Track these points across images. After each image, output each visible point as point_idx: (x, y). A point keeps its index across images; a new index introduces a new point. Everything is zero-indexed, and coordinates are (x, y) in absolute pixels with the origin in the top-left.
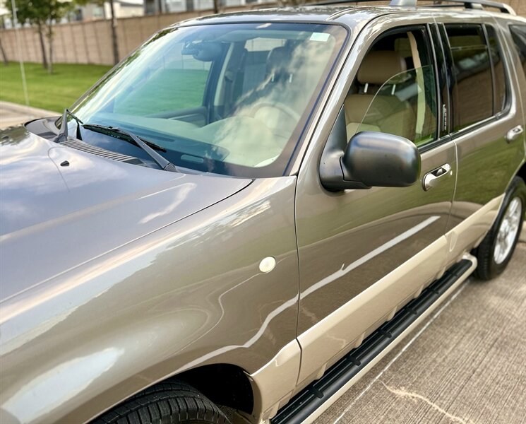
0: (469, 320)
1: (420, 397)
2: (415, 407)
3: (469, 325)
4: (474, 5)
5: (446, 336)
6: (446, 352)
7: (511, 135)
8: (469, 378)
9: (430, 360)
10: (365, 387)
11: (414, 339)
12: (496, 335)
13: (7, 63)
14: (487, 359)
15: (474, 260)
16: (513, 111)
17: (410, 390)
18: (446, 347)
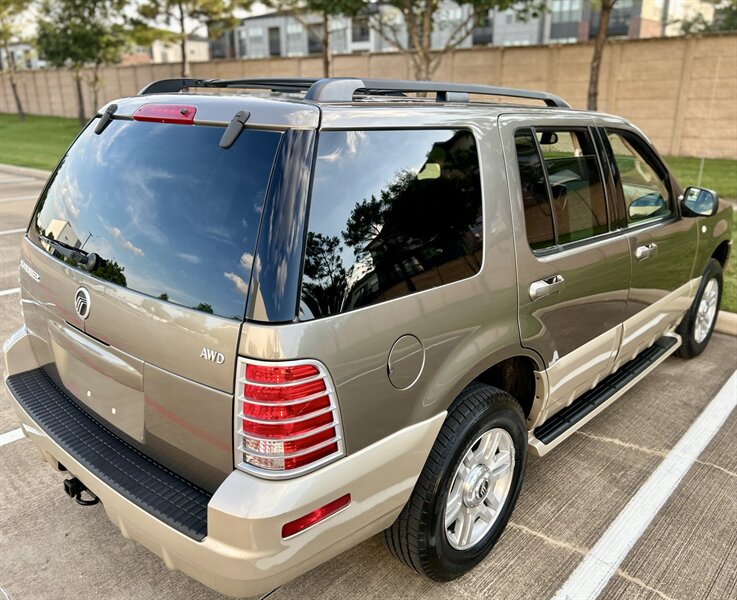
13: (22, 116)
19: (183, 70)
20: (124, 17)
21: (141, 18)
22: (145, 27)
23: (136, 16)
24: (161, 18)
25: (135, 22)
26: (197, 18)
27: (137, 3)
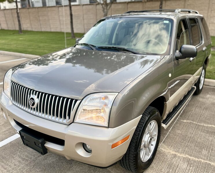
0: (196, 104)
1: (190, 121)
2: (189, 123)
3: (196, 105)
5: (191, 109)
6: (193, 112)
7: (204, 49)
8: (201, 116)
9: (189, 114)
10: (175, 121)
11: (183, 110)
12: (204, 107)
14: (203, 112)
15: (195, 87)
16: (203, 42)
17: (187, 120)
18: (192, 111)
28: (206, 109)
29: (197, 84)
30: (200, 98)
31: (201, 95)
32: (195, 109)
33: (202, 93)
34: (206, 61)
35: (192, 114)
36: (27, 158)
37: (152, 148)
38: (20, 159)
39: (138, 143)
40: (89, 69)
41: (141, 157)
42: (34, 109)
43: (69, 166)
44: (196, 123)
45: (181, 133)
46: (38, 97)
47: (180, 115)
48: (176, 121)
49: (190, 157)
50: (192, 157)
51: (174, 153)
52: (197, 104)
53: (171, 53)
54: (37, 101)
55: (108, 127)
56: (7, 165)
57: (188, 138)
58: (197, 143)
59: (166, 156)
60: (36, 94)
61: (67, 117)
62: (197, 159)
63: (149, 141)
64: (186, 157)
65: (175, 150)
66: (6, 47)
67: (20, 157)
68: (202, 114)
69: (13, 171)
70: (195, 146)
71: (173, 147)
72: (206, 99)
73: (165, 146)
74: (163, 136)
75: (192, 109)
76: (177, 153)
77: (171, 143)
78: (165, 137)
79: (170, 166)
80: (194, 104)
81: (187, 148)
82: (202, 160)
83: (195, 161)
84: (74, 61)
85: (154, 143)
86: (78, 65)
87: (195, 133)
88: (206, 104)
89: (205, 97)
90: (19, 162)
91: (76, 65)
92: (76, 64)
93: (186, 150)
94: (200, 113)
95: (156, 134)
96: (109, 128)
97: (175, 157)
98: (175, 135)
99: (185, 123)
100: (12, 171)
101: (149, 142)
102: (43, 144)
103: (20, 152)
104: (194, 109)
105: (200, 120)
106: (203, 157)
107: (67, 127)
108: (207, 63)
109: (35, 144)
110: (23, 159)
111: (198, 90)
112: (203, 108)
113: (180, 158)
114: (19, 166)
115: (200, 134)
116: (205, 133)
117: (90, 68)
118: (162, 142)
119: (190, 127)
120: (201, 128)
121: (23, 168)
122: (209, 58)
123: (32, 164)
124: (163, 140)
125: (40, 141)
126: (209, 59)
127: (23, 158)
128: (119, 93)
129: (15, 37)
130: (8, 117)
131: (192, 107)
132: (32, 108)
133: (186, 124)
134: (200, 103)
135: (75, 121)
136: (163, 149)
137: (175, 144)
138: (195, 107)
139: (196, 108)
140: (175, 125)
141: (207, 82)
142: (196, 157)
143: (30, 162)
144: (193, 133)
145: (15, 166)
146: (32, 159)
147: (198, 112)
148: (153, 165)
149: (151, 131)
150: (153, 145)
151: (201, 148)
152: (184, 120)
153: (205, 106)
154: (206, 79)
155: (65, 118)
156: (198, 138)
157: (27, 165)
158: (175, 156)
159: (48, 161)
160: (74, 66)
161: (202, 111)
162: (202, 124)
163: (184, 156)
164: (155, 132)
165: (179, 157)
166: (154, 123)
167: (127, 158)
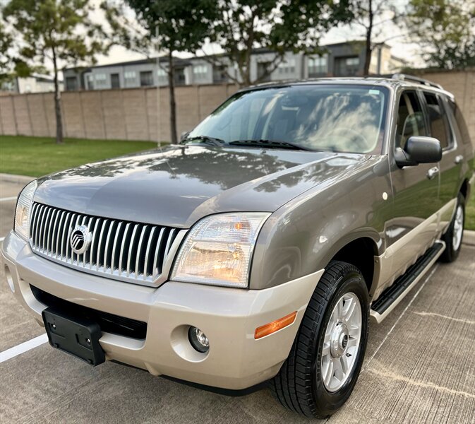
0: (447, 281)
1: (435, 314)
2: (434, 318)
3: (448, 283)
4: (426, 83)
6: (441, 295)
7: (458, 159)
8: (458, 304)
9: (432, 300)
10: (401, 314)
11: (418, 292)
14: (464, 296)
15: (444, 243)
16: (456, 146)
17: (427, 312)
18: (439, 293)
19: (56, 96)
20: (8, 56)
21: (22, 58)
22: (25, 64)
23: (17, 56)
24: (37, 58)
25: (16, 61)
26: (66, 58)
27: (18, 46)
28: (471, 290)
29: (448, 235)
30: (456, 269)
31: (457, 263)
32: (445, 291)
33: (458, 259)
34: (464, 189)
35: (438, 299)
36: (55, 390)
37: (350, 363)
38: (38, 392)
39: (315, 339)
40: (207, 183)
41: (324, 378)
42: (81, 256)
43: (155, 405)
44: (450, 318)
45: (415, 337)
46: (92, 230)
47: (412, 301)
48: (403, 314)
49: (437, 387)
50: (442, 388)
51: (400, 378)
52: (450, 281)
53: (387, 151)
54: (89, 237)
55: (248, 289)
56: (7, 403)
57: (432, 347)
58: (451, 359)
59: (383, 384)
60: (86, 223)
61: (155, 270)
62: (453, 391)
63: (341, 341)
64: (428, 387)
65: (404, 372)
66: (25, 168)
67: (37, 386)
68: (462, 301)
69: (20, 416)
70: (448, 364)
71: (397, 366)
72: (470, 270)
73: (379, 363)
74: (374, 343)
75: (438, 291)
76: (407, 379)
77: (393, 359)
78: (378, 346)
79: (392, 405)
80: (442, 281)
81: (429, 368)
82: (466, 394)
83: (449, 396)
84: (174, 169)
85: (353, 350)
86: (182, 176)
87: (448, 337)
88: (470, 280)
89: (466, 267)
90: (36, 396)
91: (178, 176)
92: (180, 173)
93: (429, 371)
94: (458, 297)
95: (357, 330)
96: (250, 291)
97: (402, 387)
98: (402, 342)
99: (424, 317)
100: (17, 417)
101: (341, 345)
102: (96, 337)
103: (38, 376)
104: (443, 290)
105: (459, 312)
106: (468, 387)
107: (154, 291)
108: (467, 193)
109: (78, 341)
110: (46, 392)
111: (449, 250)
112: (462, 288)
113: (416, 389)
114: (34, 406)
115: (458, 340)
116: (470, 337)
117: (211, 182)
118: (372, 355)
119: (435, 325)
120: (461, 328)
121: (45, 410)
122: (470, 182)
123: (67, 402)
124: (373, 353)
125: (90, 329)
126: (469, 185)
127: (46, 388)
128: (273, 213)
129: (47, 149)
130: (20, 282)
131: (439, 287)
132: (75, 255)
133: (426, 320)
134: (455, 279)
135: (173, 278)
136: (374, 371)
137: (403, 360)
138: (445, 286)
139: (447, 288)
140: (400, 321)
141: (468, 237)
142: (451, 387)
143: (62, 398)
144: (442, 338)
145: (26, 406)
146: (67, 391)
147: (454, 296)
148: (351, 402)
149: (347, 320)
150: (350, 355)
151: (463, 369)
152: (421, 312)
153: (466, 285)
154: (466, 232)
155: (150, 272)
156: (455, 347)
157: (54, 404)
158: (403, 385)
159: (105, 396)
160: (173, 178)
161: (461, 295)
162: (462, 320)
163: (423, 385)
164: (356, 324)
165: (412, 387)
166: (352, 299)
167: (291, 375)
